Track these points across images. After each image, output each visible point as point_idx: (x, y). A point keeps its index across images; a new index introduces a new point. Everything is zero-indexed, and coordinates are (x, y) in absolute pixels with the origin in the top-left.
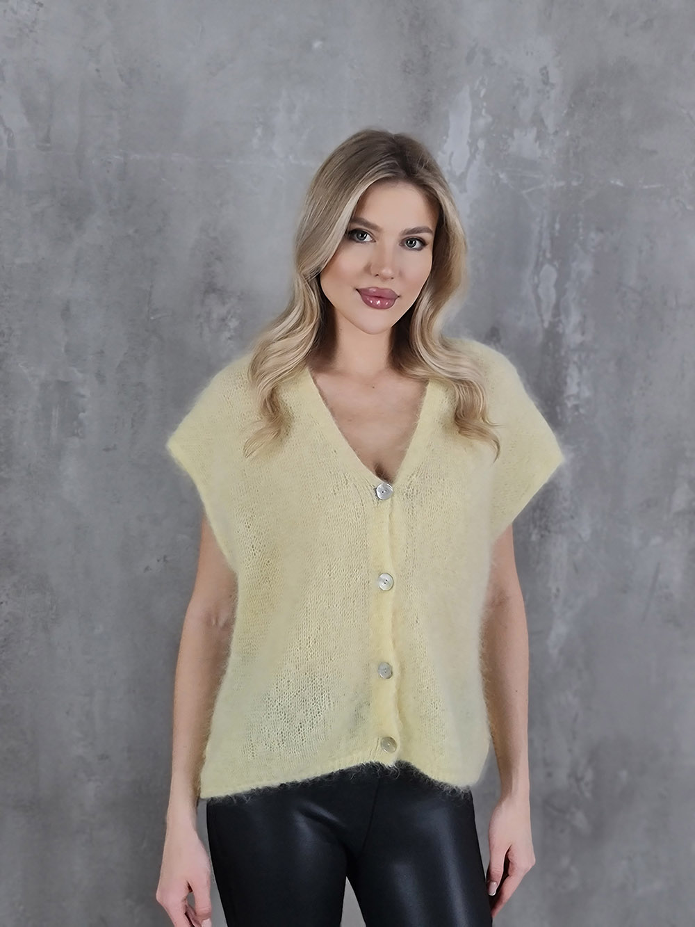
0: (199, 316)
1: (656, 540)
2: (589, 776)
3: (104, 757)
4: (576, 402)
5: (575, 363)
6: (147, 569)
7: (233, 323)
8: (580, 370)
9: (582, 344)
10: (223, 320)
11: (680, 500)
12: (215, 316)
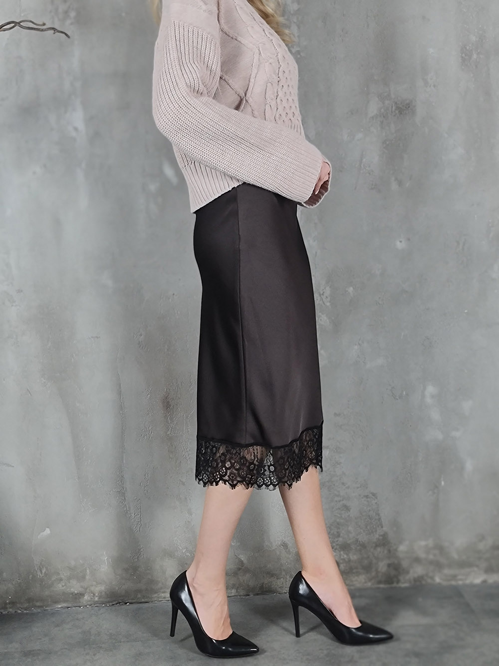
0: (51, 12)
1: (360, 136)
2: (328, 292)
3: (20, 291)
4: (299, 49)
5: (294, 22)
6: (34, 173)
7: (73, 14)
8: (299, 27)
9: (299, 10)
10: (66, 12)
11: (374, 108)
12: (60, 10)
